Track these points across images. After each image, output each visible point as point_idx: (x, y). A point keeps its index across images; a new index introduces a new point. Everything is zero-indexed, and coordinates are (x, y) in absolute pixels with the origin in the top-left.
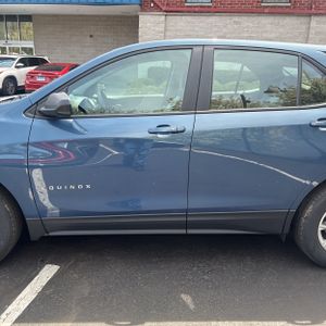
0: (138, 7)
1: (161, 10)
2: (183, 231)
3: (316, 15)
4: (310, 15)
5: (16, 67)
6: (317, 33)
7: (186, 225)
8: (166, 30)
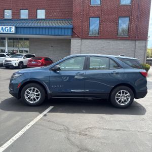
0: (70, 36)
1: (79, 38)
2: (83, 98)
3: (138, 40)
4: (136, 40)
5: (24, 58)
6: (138, 47)
7: (84, 96)
8: (81, 45)
